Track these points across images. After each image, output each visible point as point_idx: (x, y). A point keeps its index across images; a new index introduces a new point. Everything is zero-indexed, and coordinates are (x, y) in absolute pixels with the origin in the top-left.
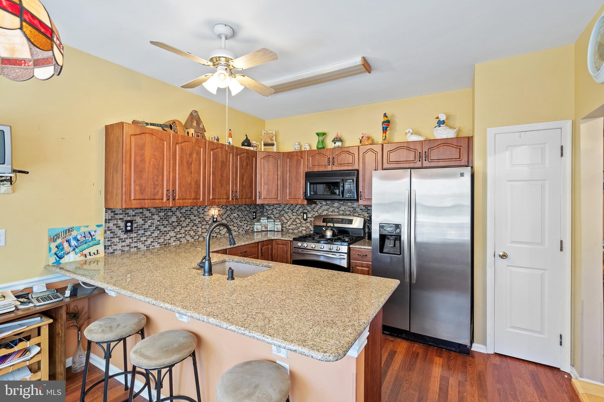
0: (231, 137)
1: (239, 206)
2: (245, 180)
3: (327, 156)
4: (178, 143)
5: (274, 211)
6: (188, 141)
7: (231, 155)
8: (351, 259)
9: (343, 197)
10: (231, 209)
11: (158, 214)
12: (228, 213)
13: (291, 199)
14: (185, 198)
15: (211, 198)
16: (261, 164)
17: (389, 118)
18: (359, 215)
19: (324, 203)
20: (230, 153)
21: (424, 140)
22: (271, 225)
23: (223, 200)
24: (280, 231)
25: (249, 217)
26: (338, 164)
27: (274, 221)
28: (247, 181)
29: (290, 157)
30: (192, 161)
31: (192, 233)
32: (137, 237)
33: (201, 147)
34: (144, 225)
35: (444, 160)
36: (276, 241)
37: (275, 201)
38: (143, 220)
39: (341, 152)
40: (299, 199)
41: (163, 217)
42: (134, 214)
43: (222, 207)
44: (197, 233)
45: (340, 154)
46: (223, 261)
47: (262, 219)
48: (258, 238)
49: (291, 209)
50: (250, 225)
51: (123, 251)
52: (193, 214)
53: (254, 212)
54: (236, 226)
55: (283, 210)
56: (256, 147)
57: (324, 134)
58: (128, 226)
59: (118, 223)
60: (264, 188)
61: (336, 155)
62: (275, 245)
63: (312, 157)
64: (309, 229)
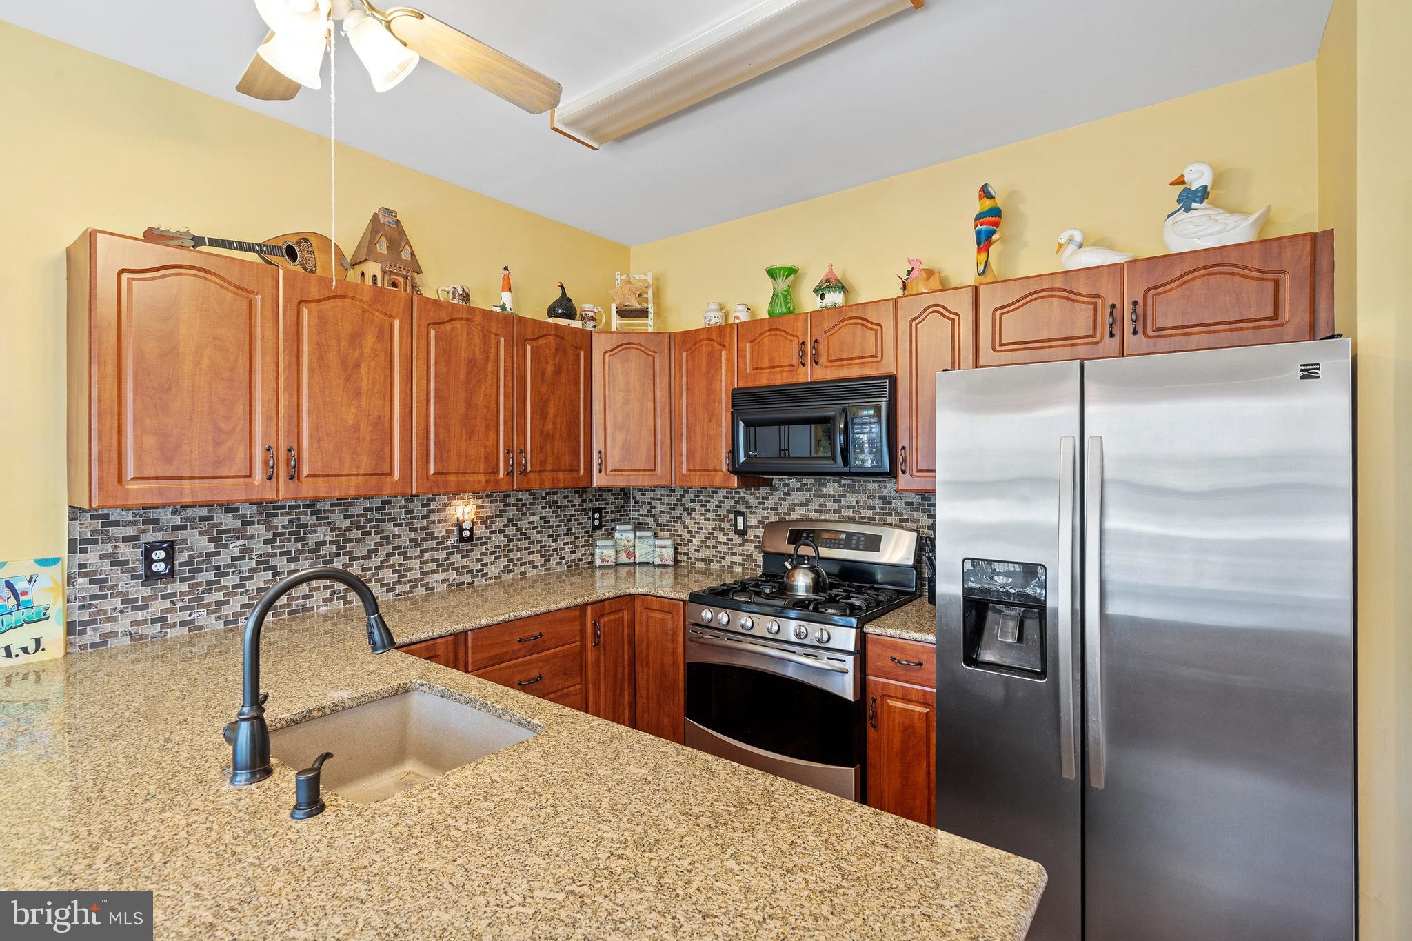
0: (510, 290)
1: (547, 493)
2: (551, 416)
3: (797, 337)
4: (307, 302)
5: (654, 508)
6: (345, 297)
7: (502, 340)
8: (869, 671)
9: (845, 463)
10: (520, 503)
11: (265, 522)
12: (512, 512)
13: (692, 473)
14: (337, 472)
15: (432, 471)
16: (604, 369)
17: (999, 202)
18: (901, 520)
19: (794, 483)
20: (497, 335)
21: (1128, 262)
22: (645, 545)
23: (475, 477)
24: (668, 566)
25: (579, 524)
26: (831, 361)
27: (656, 536)
28: (559, 420)
29: (688, 345)
30: (360, 357)
31: (387, 575)
32: (189, 593)
33: (394, 314)
34: (218, 554)
35: (1212, 328)
36: (643, 601)
37: (646, 477)
38: (210, 541)
39: (838, 323)
40: (715, 471)
41: (287, 528)
42: (178, 523)
43: (488, 497)
44: (405, 576)
45: (837, 328)
46: (397, 691)
47: (619, 531)
48: (605, 584)
49: (702, 501)
50: (583, 546)
51: (135, 637)
52: (389, 520)
53: (595, 510)
54: (538, 552)
55: (679, 503)
56: (594, 319)
57: (792, 271)
58: (156, 561)
59: (119, 551)
60: (613, 441)
61: (825, 332)
62: (641, 613)
63: (751, 342)
64: (752, 561)
